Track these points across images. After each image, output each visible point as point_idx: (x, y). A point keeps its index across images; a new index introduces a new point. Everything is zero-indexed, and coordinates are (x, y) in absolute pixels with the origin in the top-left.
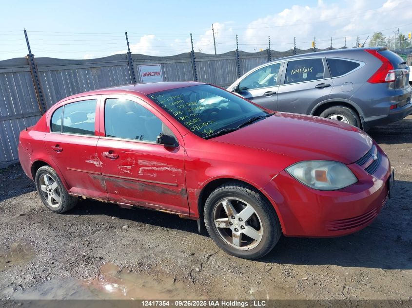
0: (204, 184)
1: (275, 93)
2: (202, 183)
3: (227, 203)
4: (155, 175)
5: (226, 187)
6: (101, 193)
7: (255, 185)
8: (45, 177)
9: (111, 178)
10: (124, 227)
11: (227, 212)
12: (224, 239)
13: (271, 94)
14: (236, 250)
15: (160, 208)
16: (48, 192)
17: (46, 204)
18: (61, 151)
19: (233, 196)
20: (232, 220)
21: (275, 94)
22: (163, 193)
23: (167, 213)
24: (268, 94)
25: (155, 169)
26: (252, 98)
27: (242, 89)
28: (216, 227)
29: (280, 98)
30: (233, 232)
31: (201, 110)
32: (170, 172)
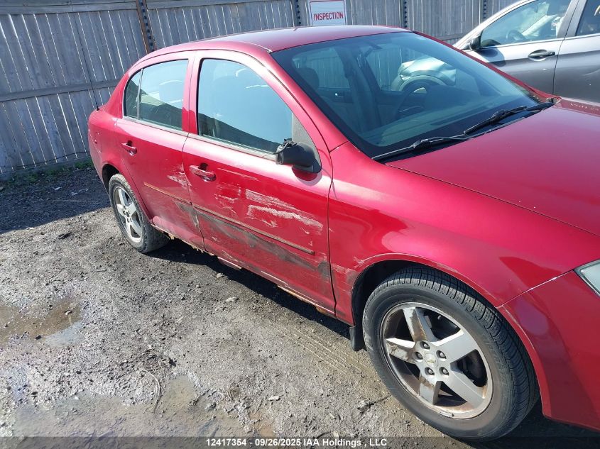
0: (365, 265)
1: (554, 54)
2: (362, 261)
3: (414, 314)
4: (273, 224)
5: (415, 281)
6: (194, 235)
7: (487, 293)
8: (120, 191)
9: (205, 214)
10: (230, 299)
11: (412, 332)
12: (402, 380)
13: (545, 56)
14: (426, 408)
15: (283, 285)
16: (126, 217)
17: (124, 234)
18: (135, 151)
19: (429, 303)
20: (422, 351)
21: (551, 55)
22: (287, 260)
23: (296, 298)
24: (538, 55)
25: (274, 212)
26: (503, 63)
27: (485, 44)
28: (386, 354)
29: (562, 64)
30: (423, 373)
31: (403, 81)
32: (301, 224)
